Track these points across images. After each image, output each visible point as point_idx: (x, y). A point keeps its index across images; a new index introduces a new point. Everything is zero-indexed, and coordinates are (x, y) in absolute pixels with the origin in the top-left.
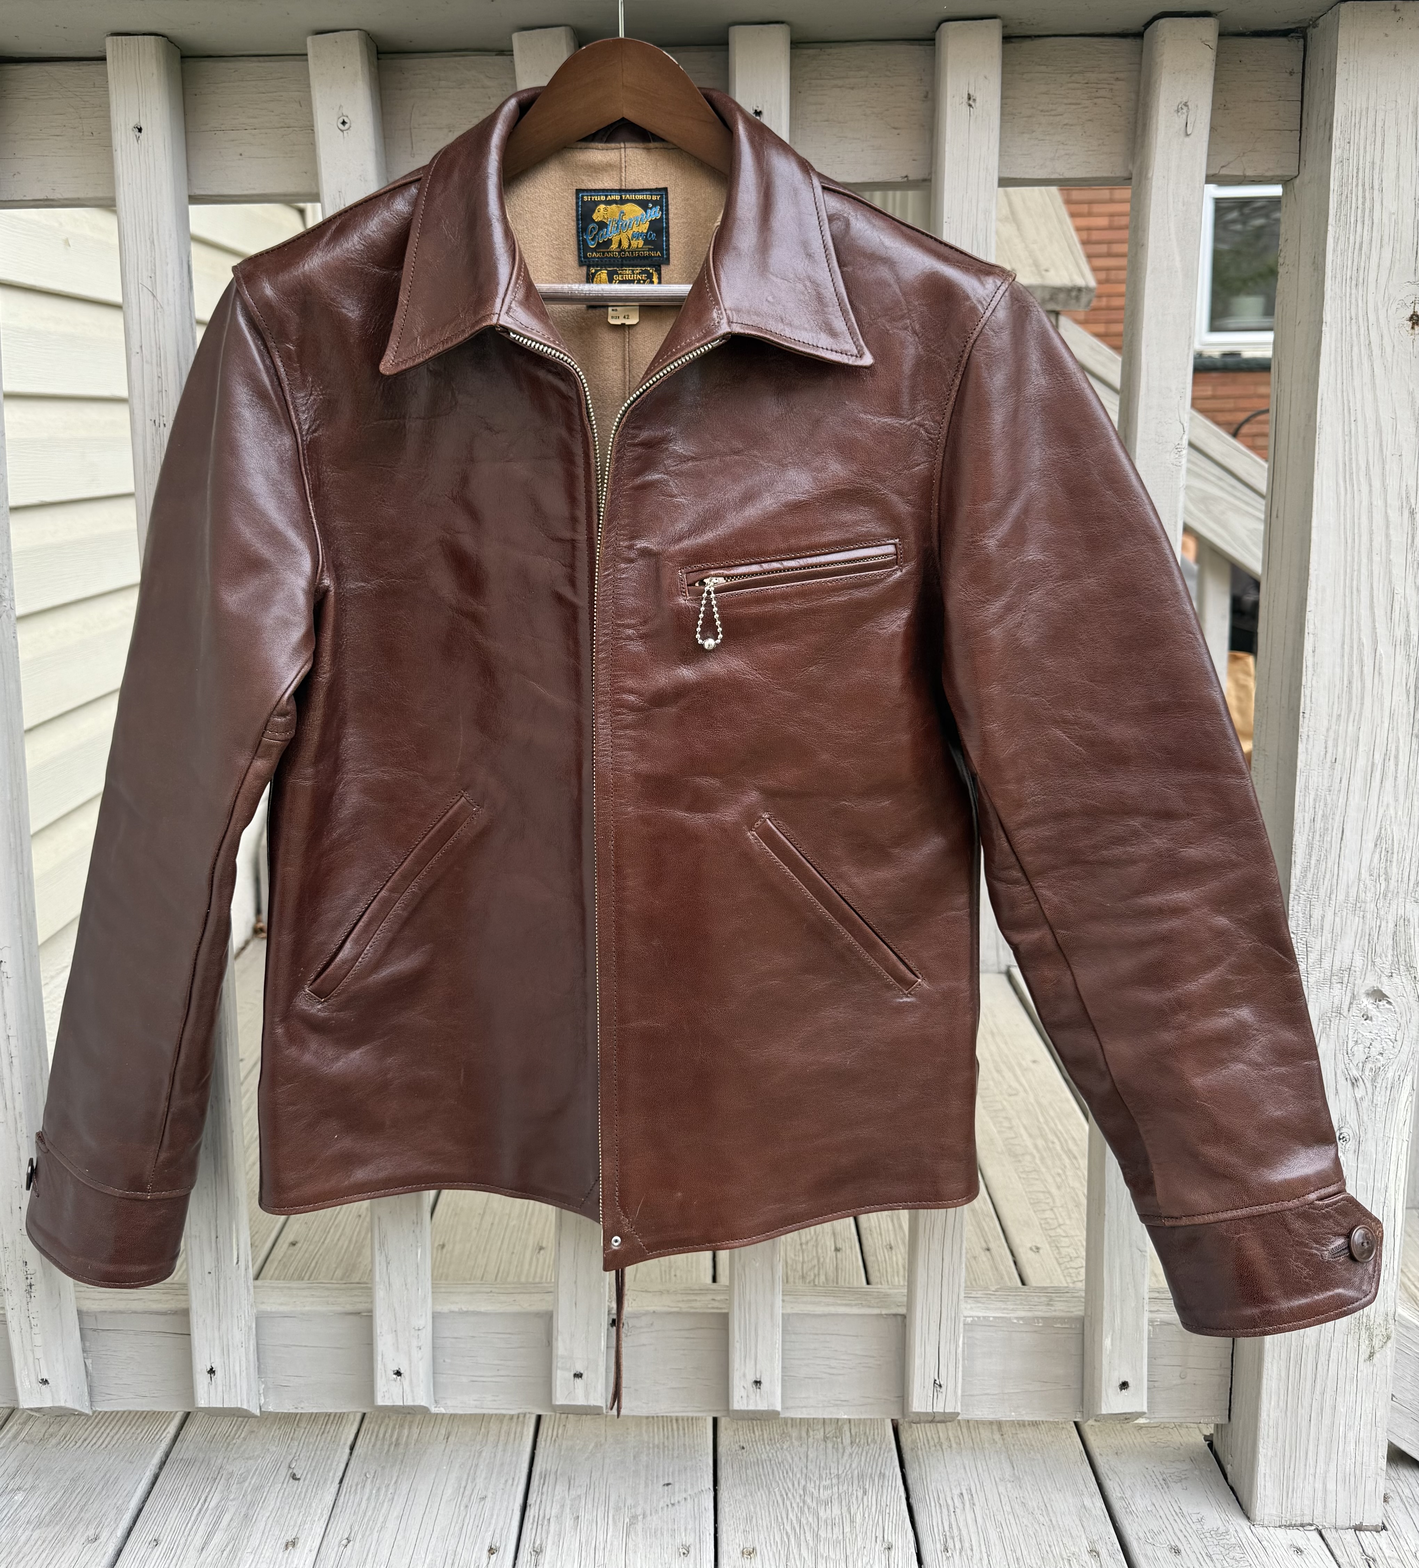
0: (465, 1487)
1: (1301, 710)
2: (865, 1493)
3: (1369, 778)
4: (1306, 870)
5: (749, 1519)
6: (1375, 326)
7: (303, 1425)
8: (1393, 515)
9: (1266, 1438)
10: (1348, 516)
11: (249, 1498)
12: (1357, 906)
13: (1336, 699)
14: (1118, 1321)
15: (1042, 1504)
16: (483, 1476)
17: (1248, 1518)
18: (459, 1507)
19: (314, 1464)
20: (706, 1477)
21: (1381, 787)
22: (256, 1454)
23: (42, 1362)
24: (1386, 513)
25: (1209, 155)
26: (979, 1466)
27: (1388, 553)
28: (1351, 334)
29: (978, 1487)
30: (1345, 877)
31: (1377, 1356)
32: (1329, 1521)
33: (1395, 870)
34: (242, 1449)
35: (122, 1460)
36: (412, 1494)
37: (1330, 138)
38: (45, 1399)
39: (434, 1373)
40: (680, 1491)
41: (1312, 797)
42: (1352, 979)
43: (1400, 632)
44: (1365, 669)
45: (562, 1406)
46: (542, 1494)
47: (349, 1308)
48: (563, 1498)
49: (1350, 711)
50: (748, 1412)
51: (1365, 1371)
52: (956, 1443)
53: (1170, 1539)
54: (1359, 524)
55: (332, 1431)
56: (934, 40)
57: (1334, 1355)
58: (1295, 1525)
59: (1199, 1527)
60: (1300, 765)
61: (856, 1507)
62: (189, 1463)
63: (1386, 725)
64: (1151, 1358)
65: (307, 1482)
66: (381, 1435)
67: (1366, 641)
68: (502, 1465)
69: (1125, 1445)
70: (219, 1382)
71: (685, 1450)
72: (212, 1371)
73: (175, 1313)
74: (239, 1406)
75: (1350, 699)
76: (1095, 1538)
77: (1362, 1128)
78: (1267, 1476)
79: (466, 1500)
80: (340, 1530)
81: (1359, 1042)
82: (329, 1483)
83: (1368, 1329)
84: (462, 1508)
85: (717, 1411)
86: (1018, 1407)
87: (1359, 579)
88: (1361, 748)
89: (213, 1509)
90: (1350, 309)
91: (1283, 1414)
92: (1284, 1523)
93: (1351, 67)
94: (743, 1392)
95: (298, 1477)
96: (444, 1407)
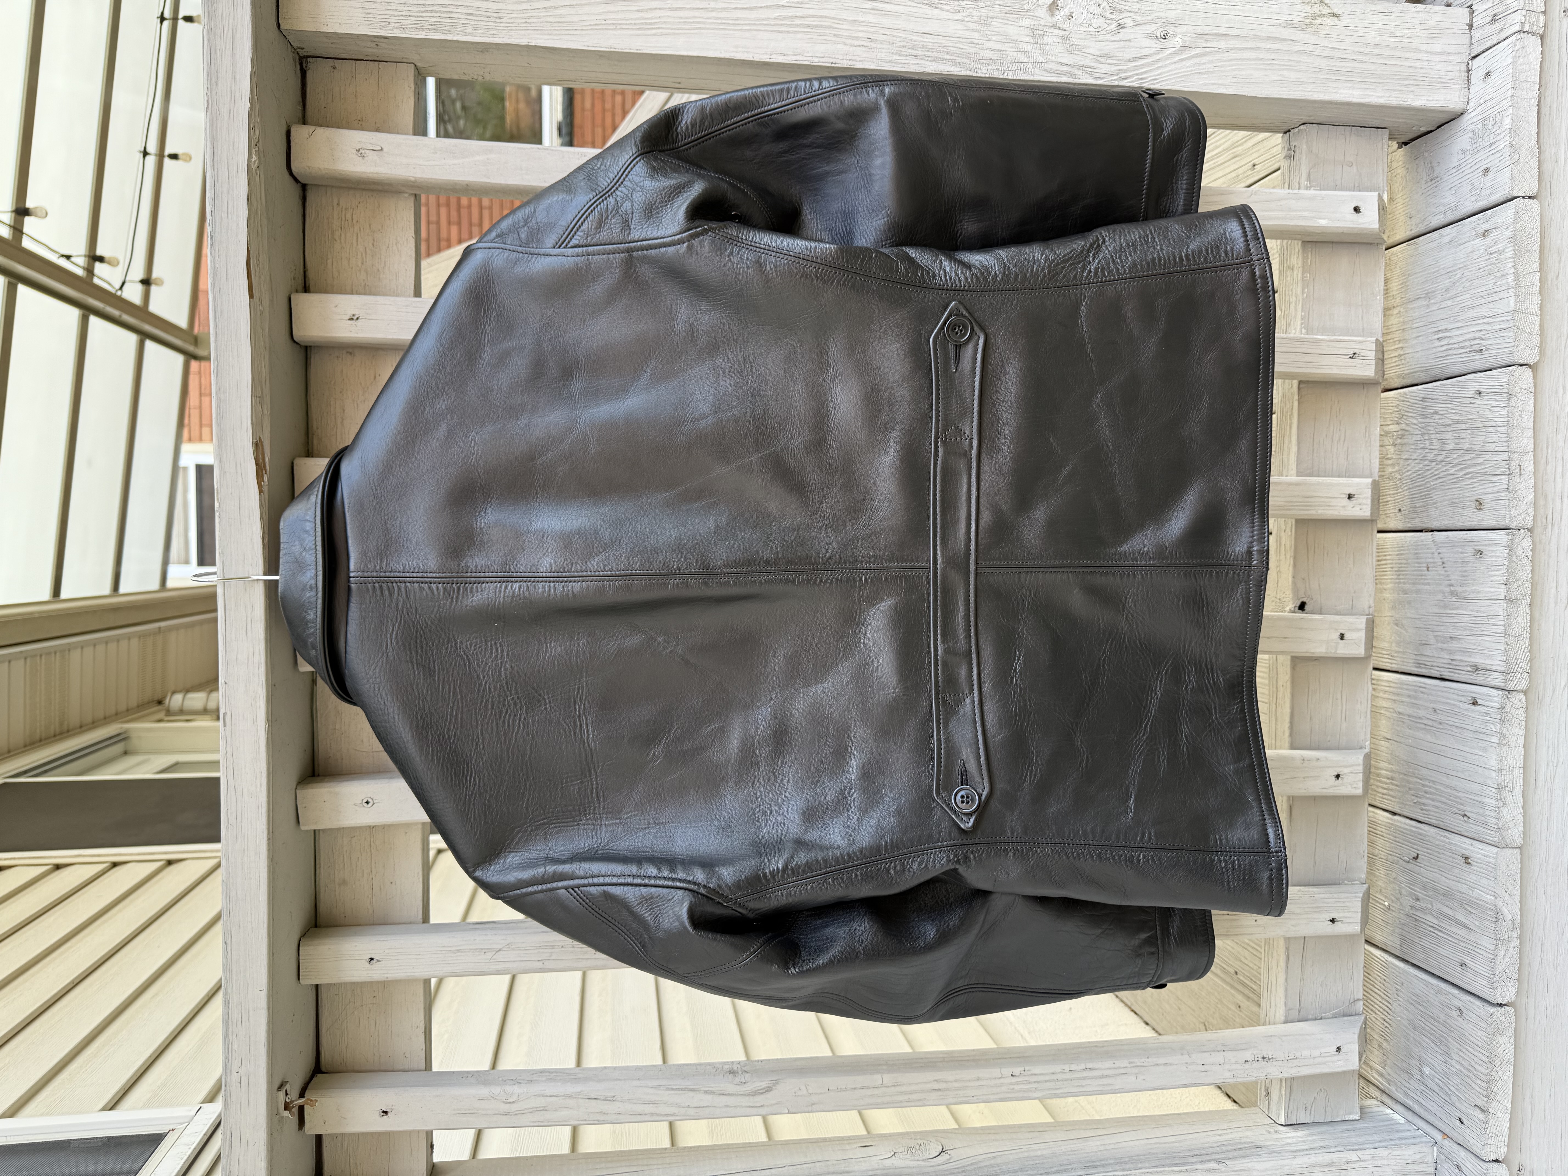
0: (1426, 725)
1: (830, 65)
2: (1436, 413)
3: (883, 12)
4: (955, 63)
5: (1454, 505)
6: (531, 4)
7: (1376, 852)
9: (1399, 99)
10: (679, 27)
11: (1431, 893)
12: (984, 22)
13: (822, 38)
14: (1306, 214)
15: (1447, 276)
16: (1417, 711)
17: (1462, 114)
18: (1443, 730)
19: (1405, 843)
20: (1421, 538)
22: (1395, 887)
23: (1323, 1051)
25: (398, 133)
26: (1417, 325)
28: (538, 23)
29: (1433, 326)
30: (960, 32)
31: (1336, 11)
32: (1465, 50)
35: (1399, 990)
36: (1431, 767)
37: (384, 38)
38: (1352, 1049)
39: (1339, 749)
40: (1433, 558)
42: (1040, 28)
44: (798, 14)
45: (1366, 650)
46: (1432, 666)
48: (1436, 649)
49: (831, 27)
50: (1372, 505)
51: (1348, 20)
52: (1399, 343)
55: (1380, 829)
56: (306, 346)
57: (1335, 45)
58: (1468, 77)
59: (1468, 153)
61: (1447, 420)
62: (1402, 938)
64: (1335, 188)
65: (1420, 848)
66: (1384, 791)
67: (777, 13)
68: (1408, 696)
69: (1404, 211)
70: (1341, 915)
71: (1399, 554)
72: (1333, 921)
73: (1286, 947)
74: (1360, 901)
75: (821, 26)
77: (1158, 20)
79: (1435, 724)
80: (1456, 822)
81: (1089, 22)
82: (1420, 831)
83: (1314, 18)
84: (1443, 728)
85: (1372, 529)
86: (1373, 294)
87: (728, 19)
88: (860, 19)
89: (1439, 921)
90: (518, 23)
91: (1380, 85)
92: (1466, 86)
93: (331, 21)
94: (1357, 508)
95: (1416, 855)
96: (1365, 742)
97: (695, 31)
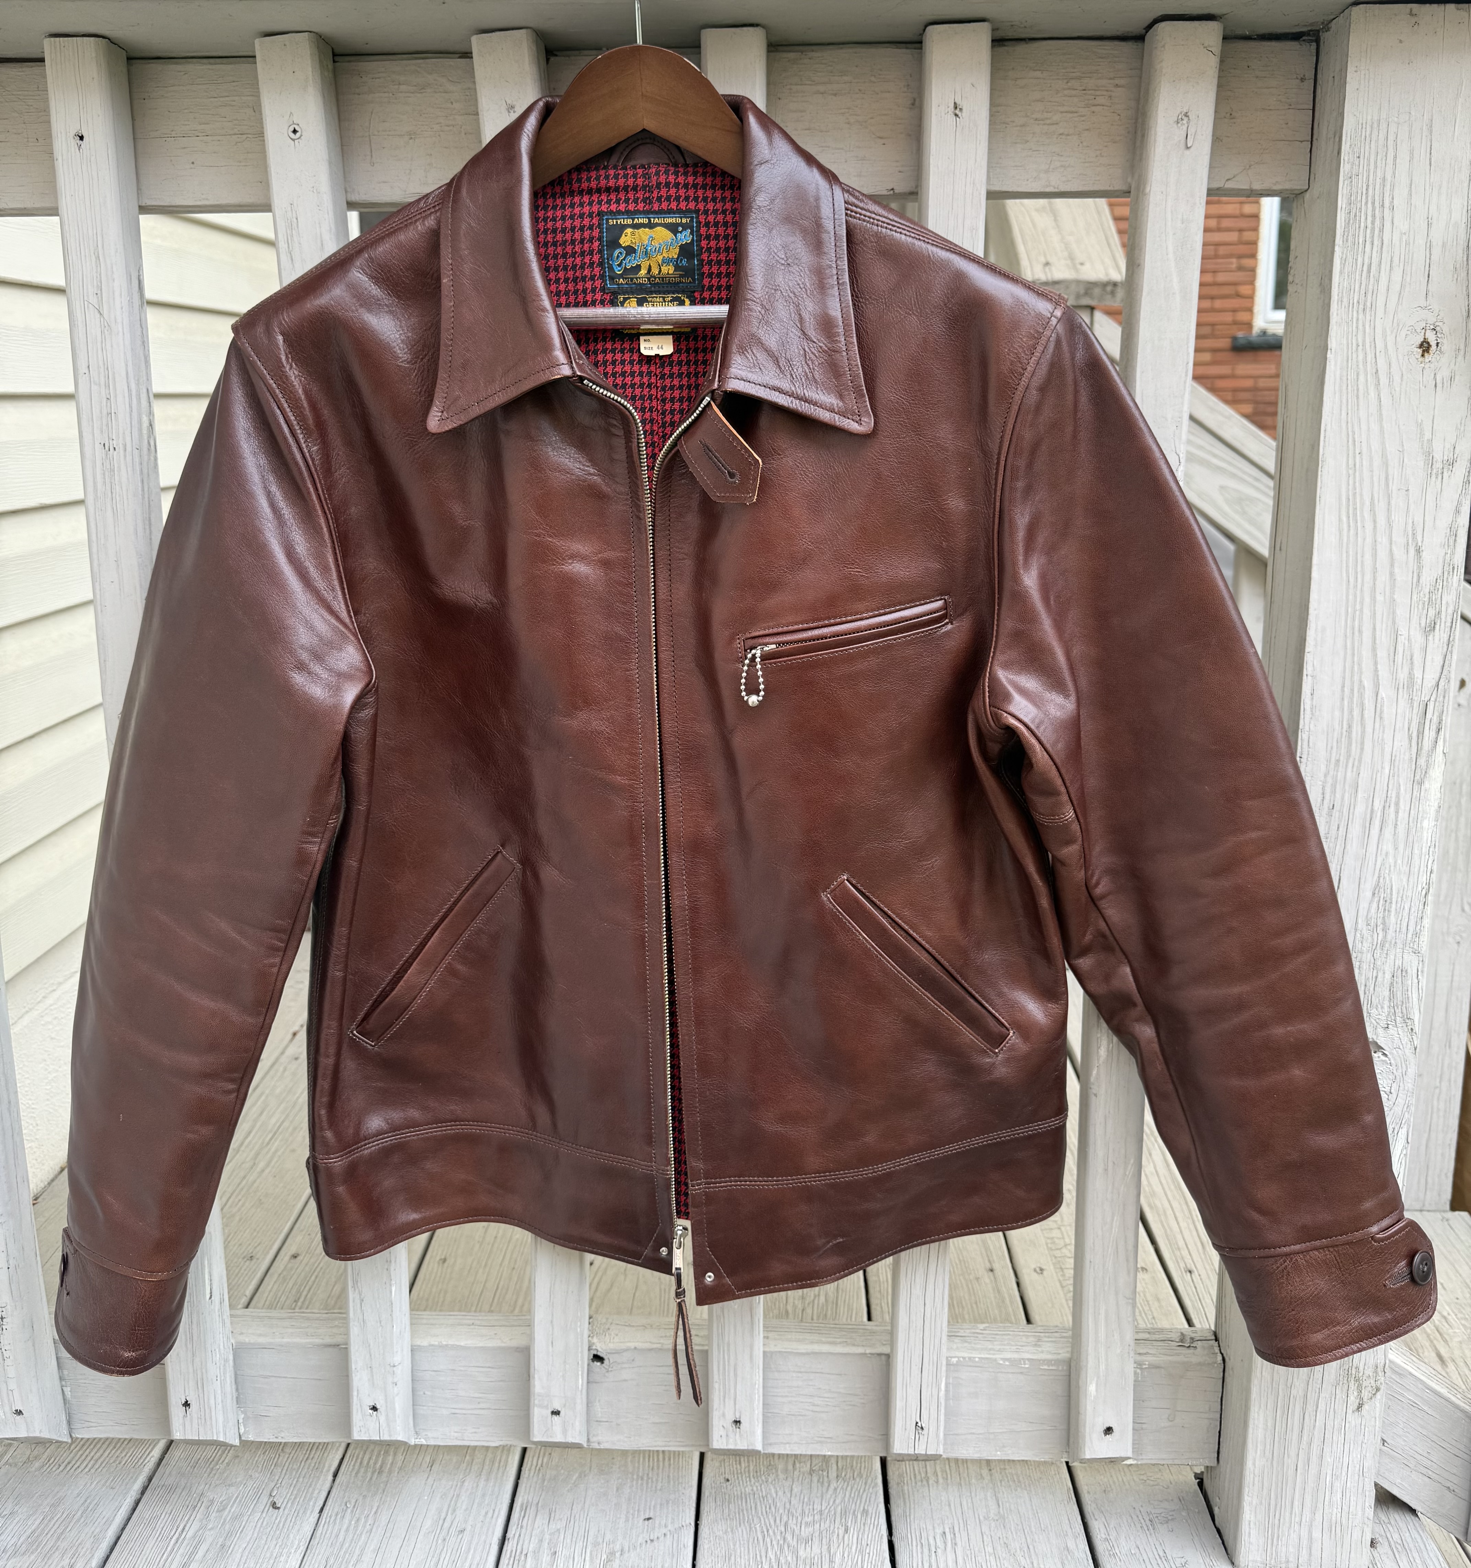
0: (445, 1519)
2: (846, 1531)
3: (1368, 825)
5: (727, 1557)
6: (1383, 353)
7: (286, 1453)
8: (1399, 553)
9: (1251, 1485)
10: (1351, 553)
11: (227, 1527)
13: (1335, 744)
14: (1102, 1367)
15: (1024, 1546)
16: (464, 1507)
17: (1233, 1563)
18: (438, 1539)
19: (295, 1492)
20: (688, 1511)
21: (1380, 835)
22: (238, 1480)
23: (16, 1393)
24: (1391, 550)
25: (1211, 168)
26: (964, 1503)
27: (1392, 592)
28: (1357, 362)
29: (961, 1525)
31: (1366, 1407)
33: (1393, 919)
34: (224, 1475)
35: (104, 1485)
36: (390, 1526)
37: (1339, 152)
38: (21, 1430)
39: (413, 1406)
40: (660, 1526)
43: (1403, 675)
44: (1366, 712)
46: (522, 1527)
47: (328, 1340)
48: (543, 1532)
49: (1349, 756)
50: (728, 1450)
51: (1354, 1421)
54: (1362, 562)
55: (316, 1457)
56: (920, 43)
57: (1322, 1406)
61: (836, 1546)
62: (171, 1490)
63: (1387, 771)
64: (1139, 1400)
65: (286, 1512)
66: (362, 1464)
67: (1368, 684)
68: (484, 1495)
69: (1114, 1483)
70: (196, 1414)
71: (669, 1482)
72: (187, 1404)
74: (216, 1438)
75: (1350, 744)
78: (1252, 1524)
79: (444, 1532)
82: (309, 1512)
83: (1357, 1380)
84: (440, 1540)
86: (1004, 1447)
87: (1361, 619)
88: (1360, 795)
89: (191, 1538)
90: (1356, 335)
91: (1269, 1463)
93: (1362, 76)
94: (723, 1433)
95: (278, 1505)
96: (425, 1439)
97: (1344, 575)
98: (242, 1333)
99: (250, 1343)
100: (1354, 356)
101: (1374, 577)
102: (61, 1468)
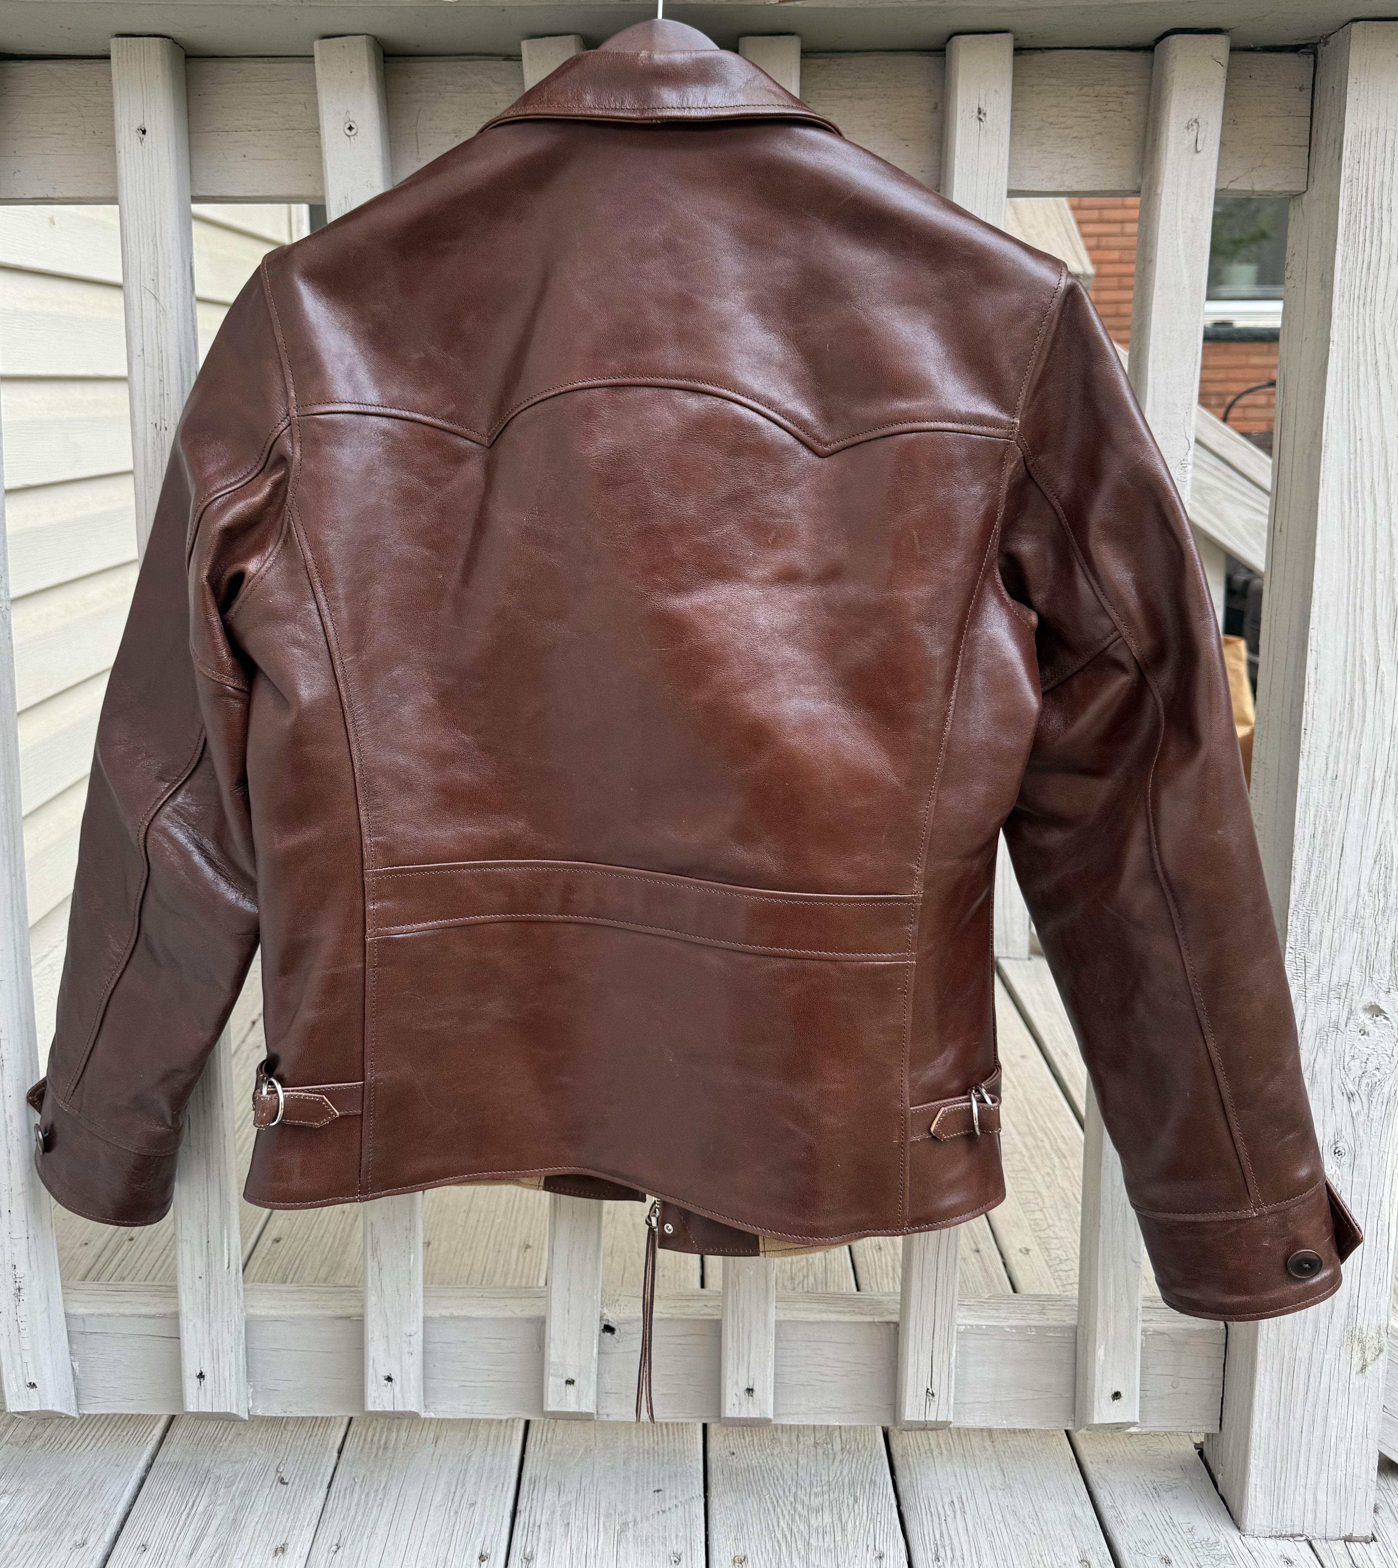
0: (455, 1493)
1: (1303, 727)
2: (856, 1500)
3: (1369, 795)
4: (1305, 885)
5: (740, 1527)
6: (1382, 345)
7: (290, 1428)
9: (1258, 1450)
10: (1352, 533)
11: (237, 1502)
12: (1356, 922)
13: (1338, 717)
14: (1111, 1330)
15: (1033, 1513)
16: (473, 1481)
17: (1239, 1528)
18: (449, 1513)
19: (302, 1468)
20: (696, 1483)
21: (1381, 805)
23: (30, 1366)
24: (1390, 531)
25: (1218, 172)
26: (970, 1473)
27: (1392, 571)
28: (1358, 353)
29: (969, 1494)
30: (1344, 893)
31: (1369, 1369)
32: (1319, 1532)
33: (1394, 887)
34: (229, 1452)
35: (108, 1463)
36: (401, 1500)
37: (1340, 157)
38: (33, 1403)
39: (424, 1378)
40: (670, 1498)
41: (1312, 812)
42: (1349, 995)
44: (1367, 686)
45: (553, 1413)
46: (532, 1500)
47: (339, 1312)
48: (554, 1504)
49: (1351, 729)
50: (739, 1419)
51: (1357, 1383)
52: (947, 1451)
53: (1161, 1549)
54: (1363, 542)
55: (319, 1434)
56: (944, 50)
57: (1326, 1368)
58: (1285, 1536)
59: (1190, 1537)
60: (1301, 781)
61: (847, 1515)
62: (177, 1466)
63: (1387, 743)
64: (1144, 1367)
65: (295, 1487)
66: (369, 1439)
67: (1369, 658)
68: (491, 1470)
69: (1116, 1453)
70: (209, 1387)
71: (675, 1456)
72: (201, 1376)
73: (164, 1316)
74: (228, 1411)
75: (1352, 716)
76: (1086, 1548)
77: (1358, 1143)
78: (1258, 1487)
79: (456, 1505)
80: (328, 1534)
81: (1356, 1056)
82: (317, 1487)
83: (1360, 1341)
84: (452, 1514)
85: (708, 1417)
86: (1010, 1415)
87: (1362, 597)
88: (1362, 765)
89: (201, 1514)
90: (1357, 328)
91: (1275, 1424)
92: (1274, 1533)
93: (1362, 88)
94: (735, 1401)
95: (286, 1481)
96: (434, 1412)
97: (1346, 554)
98: (252, 1306)
99: (261, 1316)
100: (1355, 347)
101: (1375, 556)
102: (63, 1447)
